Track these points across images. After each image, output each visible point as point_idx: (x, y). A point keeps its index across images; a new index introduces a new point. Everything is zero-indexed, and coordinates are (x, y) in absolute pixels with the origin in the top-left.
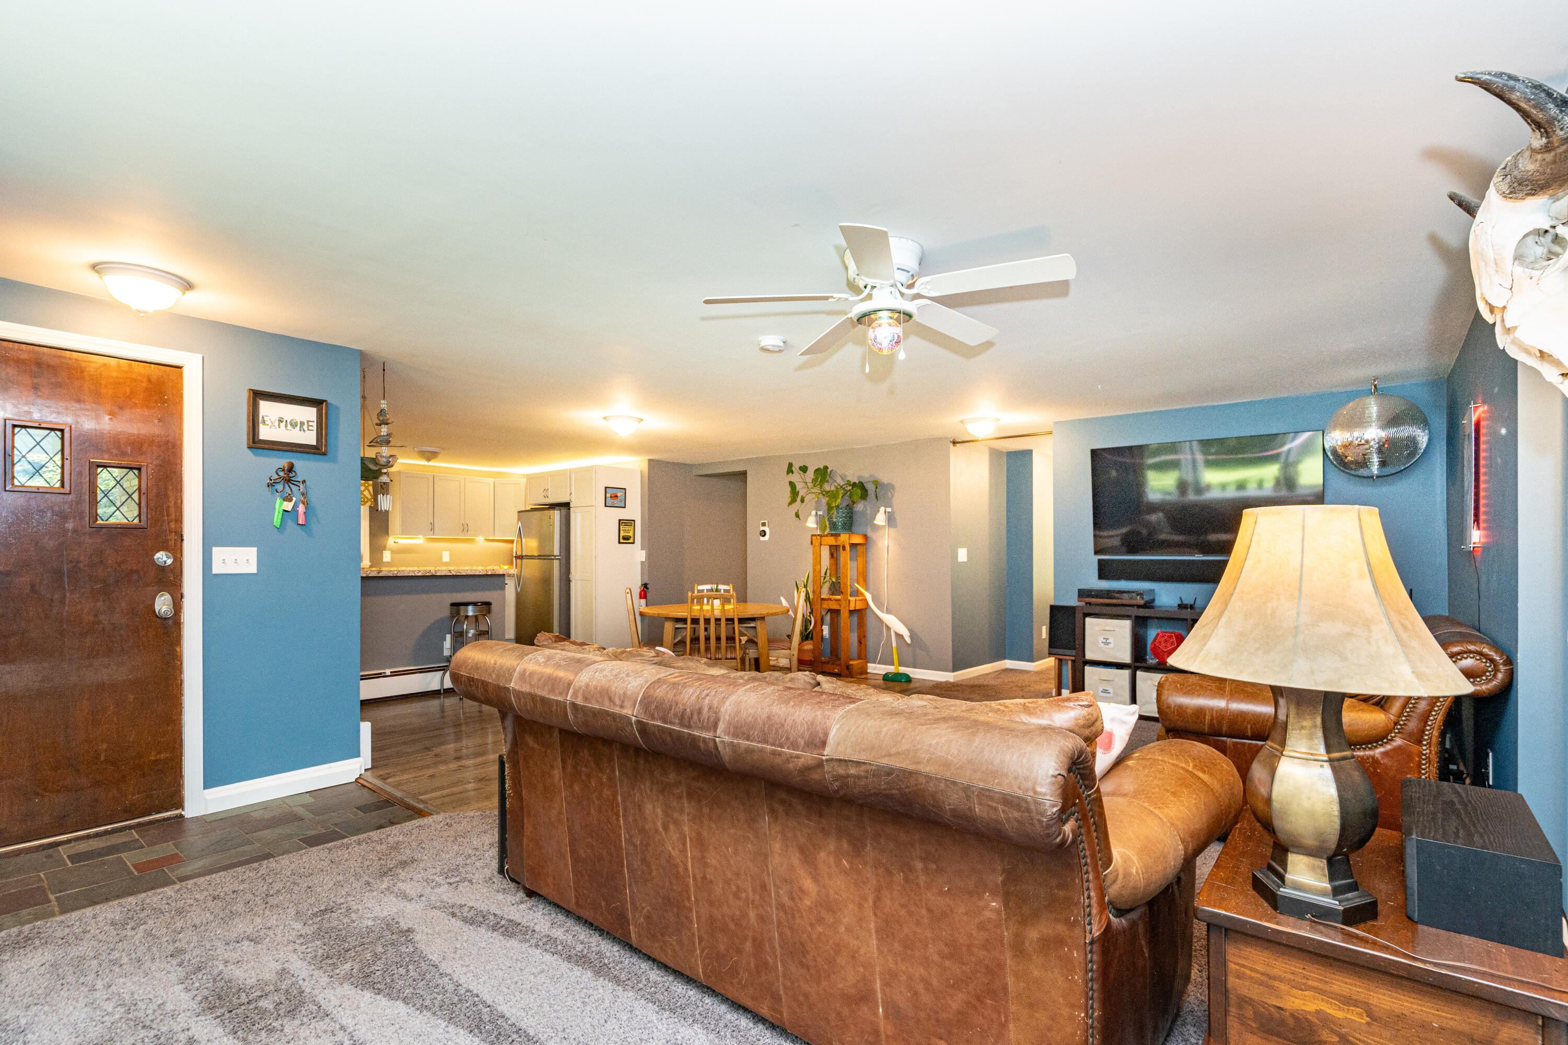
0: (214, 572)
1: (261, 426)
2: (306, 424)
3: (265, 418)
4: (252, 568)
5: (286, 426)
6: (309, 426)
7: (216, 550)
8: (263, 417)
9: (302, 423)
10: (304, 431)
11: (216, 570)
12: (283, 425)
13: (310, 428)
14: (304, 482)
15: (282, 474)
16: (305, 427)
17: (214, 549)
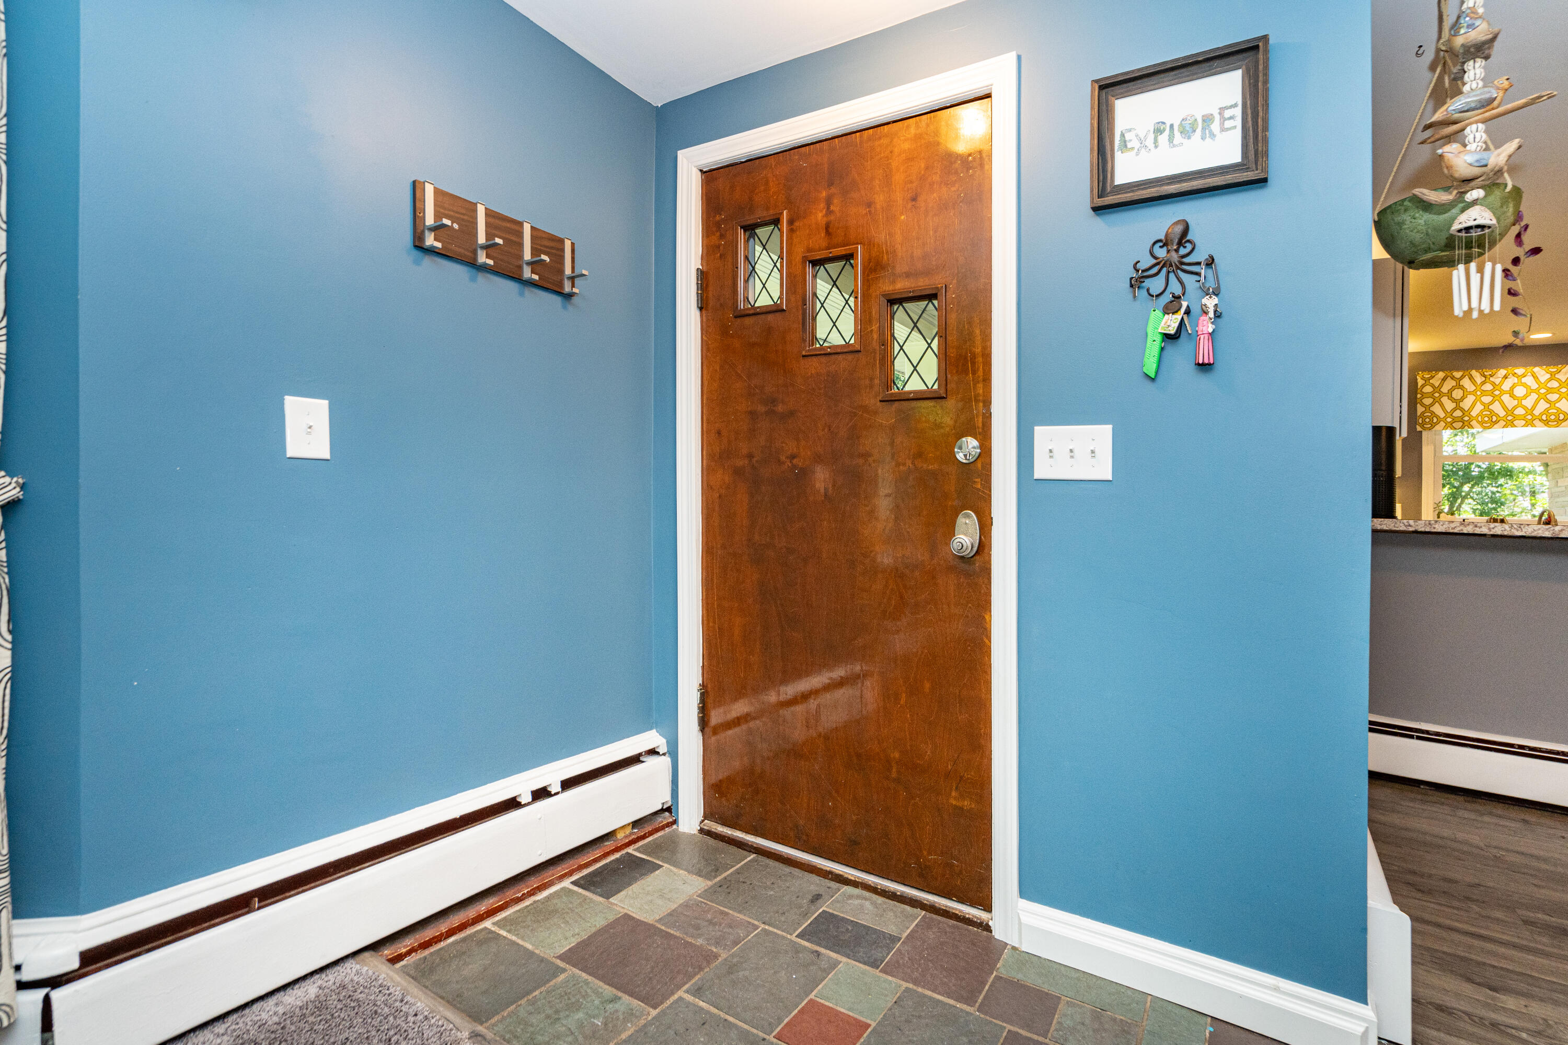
0: (1037, 475)
1: (1118, 155)
2: (1217, 117)
3: (1128, 136)
4: (1103, 470)
5: (1171, 138)
6: (1223, 120)
7: (1040, 431)
8: (1123, 135)
9: (1208, 119)
10: (1213, 135)
11: (1040, 472)
12: (1163, 138)
13: (1228, 124)
14: (1210, 262)
15: (1161, 253)
16: (1215, 127)
17: (1037, 429)
